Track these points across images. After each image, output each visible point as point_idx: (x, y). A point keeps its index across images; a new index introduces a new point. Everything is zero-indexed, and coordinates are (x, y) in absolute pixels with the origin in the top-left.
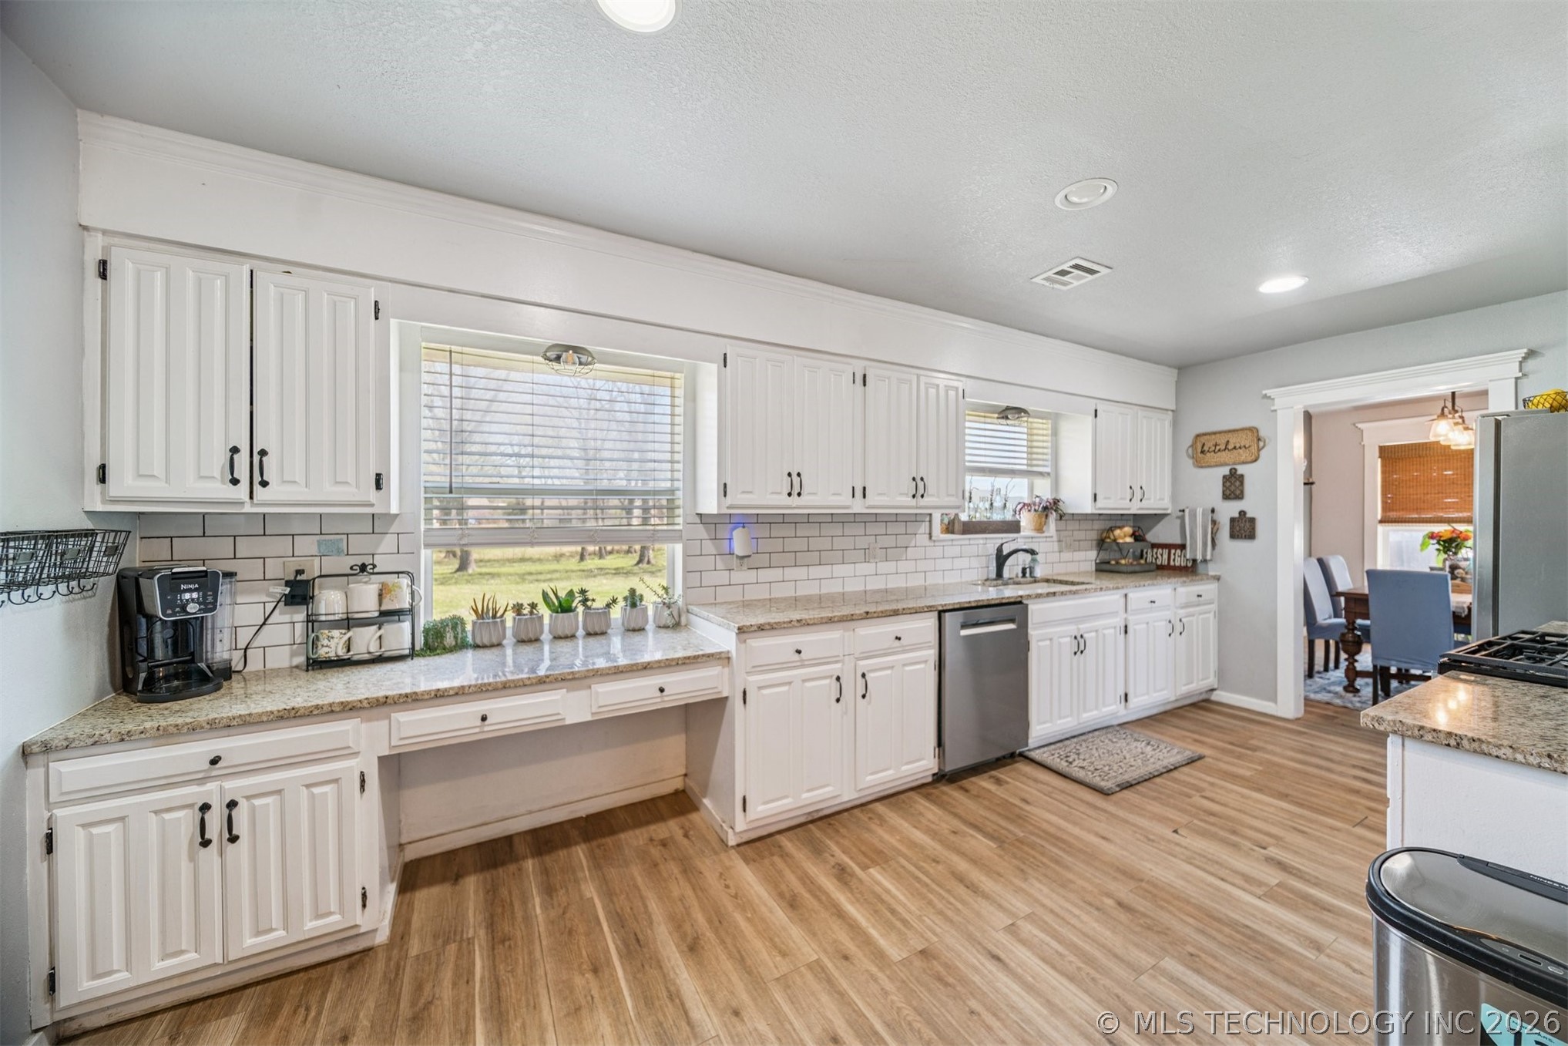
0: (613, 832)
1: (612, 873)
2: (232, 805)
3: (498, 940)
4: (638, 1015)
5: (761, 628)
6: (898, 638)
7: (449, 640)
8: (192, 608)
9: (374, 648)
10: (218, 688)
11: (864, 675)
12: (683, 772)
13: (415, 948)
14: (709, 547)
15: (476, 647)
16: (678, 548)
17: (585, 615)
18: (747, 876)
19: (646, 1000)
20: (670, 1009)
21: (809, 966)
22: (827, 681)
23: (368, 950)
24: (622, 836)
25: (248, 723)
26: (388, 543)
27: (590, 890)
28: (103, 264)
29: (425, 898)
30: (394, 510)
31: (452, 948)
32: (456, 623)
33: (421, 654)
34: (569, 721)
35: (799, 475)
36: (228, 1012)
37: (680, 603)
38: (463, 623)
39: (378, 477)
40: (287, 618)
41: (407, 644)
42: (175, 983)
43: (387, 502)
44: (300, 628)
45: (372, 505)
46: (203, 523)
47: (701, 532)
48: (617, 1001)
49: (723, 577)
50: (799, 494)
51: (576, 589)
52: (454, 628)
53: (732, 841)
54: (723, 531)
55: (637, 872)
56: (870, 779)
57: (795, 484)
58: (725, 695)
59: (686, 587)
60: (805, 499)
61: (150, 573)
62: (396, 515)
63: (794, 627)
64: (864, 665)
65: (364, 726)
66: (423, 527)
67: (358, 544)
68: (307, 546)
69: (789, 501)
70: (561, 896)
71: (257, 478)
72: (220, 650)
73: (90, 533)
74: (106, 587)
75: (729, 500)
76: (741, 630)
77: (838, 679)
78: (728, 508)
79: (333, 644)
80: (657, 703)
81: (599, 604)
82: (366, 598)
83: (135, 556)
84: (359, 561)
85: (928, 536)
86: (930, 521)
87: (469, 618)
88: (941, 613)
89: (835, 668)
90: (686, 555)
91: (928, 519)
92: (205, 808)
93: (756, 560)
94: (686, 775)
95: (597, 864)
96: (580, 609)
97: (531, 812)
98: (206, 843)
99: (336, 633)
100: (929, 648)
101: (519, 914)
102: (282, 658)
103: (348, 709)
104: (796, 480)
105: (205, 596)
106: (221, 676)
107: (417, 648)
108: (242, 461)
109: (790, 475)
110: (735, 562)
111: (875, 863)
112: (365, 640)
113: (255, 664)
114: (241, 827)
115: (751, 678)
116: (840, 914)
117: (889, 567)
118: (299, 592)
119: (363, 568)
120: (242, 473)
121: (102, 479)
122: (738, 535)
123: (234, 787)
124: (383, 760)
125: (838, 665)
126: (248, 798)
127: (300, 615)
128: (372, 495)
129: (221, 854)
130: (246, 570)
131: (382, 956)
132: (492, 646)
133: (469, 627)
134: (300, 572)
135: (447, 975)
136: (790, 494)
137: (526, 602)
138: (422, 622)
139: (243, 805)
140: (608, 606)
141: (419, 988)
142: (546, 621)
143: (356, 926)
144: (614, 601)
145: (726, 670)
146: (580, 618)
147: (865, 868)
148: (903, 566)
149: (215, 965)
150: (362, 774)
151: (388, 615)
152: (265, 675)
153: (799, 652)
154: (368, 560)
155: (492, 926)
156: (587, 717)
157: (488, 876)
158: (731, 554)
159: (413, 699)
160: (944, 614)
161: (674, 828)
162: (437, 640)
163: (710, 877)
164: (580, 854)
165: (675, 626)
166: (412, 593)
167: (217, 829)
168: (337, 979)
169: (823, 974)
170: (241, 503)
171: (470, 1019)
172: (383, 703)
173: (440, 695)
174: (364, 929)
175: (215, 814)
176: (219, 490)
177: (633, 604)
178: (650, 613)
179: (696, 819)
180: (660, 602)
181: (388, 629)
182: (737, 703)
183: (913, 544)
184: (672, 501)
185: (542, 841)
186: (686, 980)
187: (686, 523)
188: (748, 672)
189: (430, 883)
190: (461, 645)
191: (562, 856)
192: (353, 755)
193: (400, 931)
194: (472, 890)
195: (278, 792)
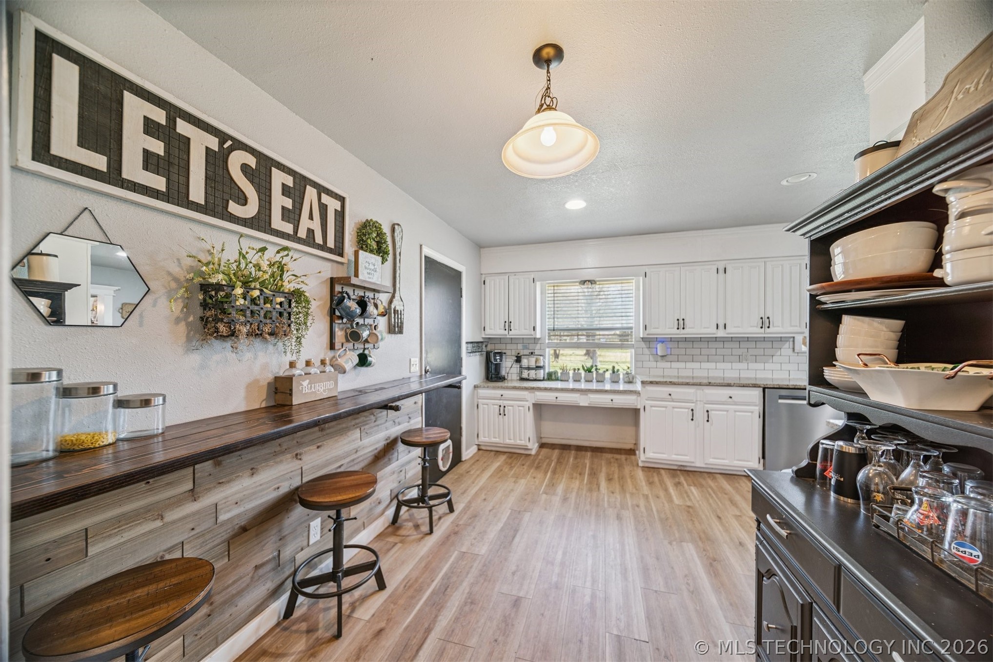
0: (601, 452)
1: (596, 460)
2: (505, 407)
3: (559, 462)
4: (586, 484)
5: (651, 383)
6: (731, 397)
7: (553, 377)
8: (498, 360)
9: (534, 376)
10: (502, 381)
11: (708, 411)
12: (634, 442)
13: (540, 457)
14: (646, 351)
15: (561, 380)
16: (633, 351)
17: (596, 374)
18: (640, 474)
19: (590, 482)
20: (595, 486)
21: (643, 495)
22: (687, 410)
23: (530, 455)
24: (604, 454)
25: (507, 388)
26: (538, 346)
27: (588, 462)
28: (484, 281)
29: (545, 451)
30: (538, 336)
31: (548, 460)
32: (556, 373)
33: (546, 380)
34: (581, 404)
35: (683, 320)
36: (504, 455)
37: (633, 373)
38: (558, 373)
39: (534, 328)
40: (516, 366)
41: (542, 376)
43: (536, 334)
44: (518, 369)
45: (532, 335)
46: (499, 340)
47: (643, 345)
48: (583, 480)
49: (654, 364)
50: (683, 329)
51: (594, 365)
52: (555, 373)
53: (641, 464)
54: (653, 345)
55: (603, 463)
56: (712, 461)
58: (638, 407)
59: (636, 367)
60: (686, 331)
61: (492, 352)
62: (539, 339)
63: (668, 384)
64: (708, 407)
65: (529, 394)
66: (547, 341)
67: (531, 346)
68: (520, 346)
69: (678, 331)
70: (579, 460)
71: (510, 329)
72: (503, 372)
73: (482, 342)
74: (485, 353)
75: (647, 332)
76: (643, 382)
77: (692, 410)
78: (648, 335)
79: (525, 374)
80: (610, 405)
81: (601, 371)
82: (532, 362)
83: (489, 348)
84: (531, 351)
85: (791, 350)
86: (794, 341)
87: (560, 372)
88: (764, 389)
89: (692, 406)
90: (636, 354)
91: (792, 339)
92: (500, 406)
93: (670, 358)
94: (635, 444)
95: (592, 456)
96: (595, 372)
97: (577, 440)
98: (500, 414)
99: (526, 371)
100: (756, 406)
101: (566, 459)
102: (515, 377)
103: (526, 389)
104: (681, 322)
105: (501, 358)
106: (503, 379)
107: (545, 378)
108: (507, 324)
109: (678, 320)
110: (659, 358)
111: (695, 485)
112: (532, 373)
113: (509, 378)
114: (506, 413)
115: (647, 402)
116: (666, 490)
117: (760, 366)
118: (518, 360)
119: (532, 353)
120: (507, 328)
121: (484, 330)
122: (659, 346)
123: (506, 403)
124: (534, 404)
125: (693, 404)
127: (518, 366)
128: (533, 332)
129: (503, 418)
130: (508, 353)
131: (532, 458)
132: (565, 381)
133: (559, 375)
134: (519, 354)
135: (545, 464)
136: (678, 329)
137: (576, 368)
138: (547, 371)
139: (506, 407)
140: (604, 372)
141: (539, 463)
142: (583, 375)
143: (527, 446)
144: (607, 370)
145: (639, 398)
146: (595, 376)
147: (689, 485)
148: (768, 366)
149: (501, 443)
150: (529, 407)
151: (538, 368)
152: (512, 380)
153: (670, 395)
154: (533, 351)
155: (558, 459)
156: (587, 405)
157: (561, 451)
158: (657, 354)
159: (539, 389)
160: (766, 390)
161: (623, 457)
162: (550, 377)
163: (627, 470)
164: (589, 454)
165: (630, 382)
166: (544, 362)
167: (502, 412)
168: (523, 457)
169: (646, 497)
170: (506, 335)
171: (548, 471)
172: (533, 388)
173: (546, 389)
174: (529, 448)
175: (502, 408)
176: (502, 332)
177: (614, 372)
178: (621, 376)
179: (633, 457)
180: (625, 372)
181: (538, 371)
182: (642, 411)
183: (779, 353)
184: (632, 332)
185: (579, 448)
186: (603, 484)
187: (636, 341)
188: (646, 400)
189: (547, 448)
190: (557, 379)
191: (583, 453)
192: (527, 401)
193: (538, 454)
194: (556, 452)
195: (513, 406)
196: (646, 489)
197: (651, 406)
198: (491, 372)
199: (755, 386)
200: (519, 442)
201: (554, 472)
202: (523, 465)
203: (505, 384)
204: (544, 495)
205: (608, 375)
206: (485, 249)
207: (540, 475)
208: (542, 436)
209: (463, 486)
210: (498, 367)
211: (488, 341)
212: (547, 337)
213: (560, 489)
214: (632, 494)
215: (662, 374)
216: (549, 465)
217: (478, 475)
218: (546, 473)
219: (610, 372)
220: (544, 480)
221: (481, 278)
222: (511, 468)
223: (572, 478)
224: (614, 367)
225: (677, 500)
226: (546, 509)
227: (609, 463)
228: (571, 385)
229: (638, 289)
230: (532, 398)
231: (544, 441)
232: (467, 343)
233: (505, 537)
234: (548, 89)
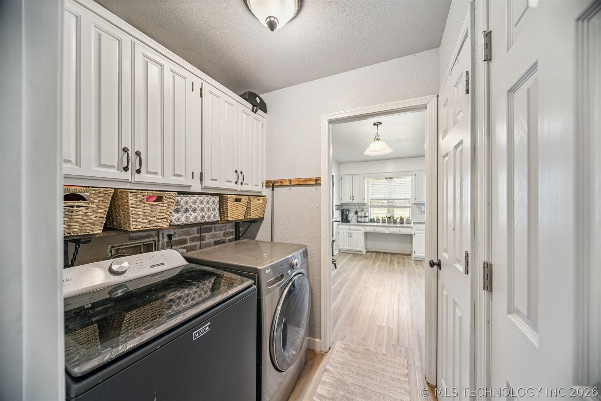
1: (392, 257)
2: (351, 233)
3: (376, 257)
5: (418, 223)
7: (373, 221)
8: (348, 213)
9: (364, 221)
14: (417, 209)
15: (376, 222)
16: (410, 209)
18: (412, 262)
19: (390, 263)
20: (392, 265)
23: (362, 255)
24: (396, 255)
25: (353, 225)
26: (365, 207)
27: (389, 257)
28: (341, 178)
29: (369, 254)
31: (371, 256)
32: (374, 219)
33: (369, 222)
34: (386, 232)
36: (351, 254)
37: (410, 219)
39: (364, 199)
41: (367, 220)
43: (365, 201)
44: (356, 217)
46: (347, 204)
47: (415, 206)
48: (387, 263)
49: (420, 216)
51: (392, 216)
53: (413, 259)
54: (420, 206)
55: (396, 258)
58: (412, 234)
59: (412, 217)
61: (344, 209)
62: (366, 204)
66: (370, 205)
67: (362, 207)
68: (357, 207)
70: (385, 257)
72: (349, 219)
73: (340, 205)
74: (341, 210)
75: (417, 201)
76: (414, 223)
79: (359, 220)
80: (399, 233)
81: (395, 219)
82: (363, 214)
83: (344, 208)
84: (362, 209)
87: (376, 218)
90: (412, 211)
94: (411, 251)
96: (392, 219)
98: (349, 236)
99: (360, 218)
101: (379, 256)
102: (355, 221)
106: (349, 221)
108: (352, 197)
112: (363, 219)
113: (352, 221)
114: (352, 236)
118: (356, 213)
119: (363, 210)
120: (352, 199)
121: (341, 200)
122: (423, 208)
123: (351, 231)
124: (364, 232)
126: (353, 233)
127: (356, 216)
128: (363, 201)
129: (350, 238)
130: (352, 210)
131: (364, 255)
132: (378, 222)
133: (375, 220)
134: (356, 210)
137: (383, 217)
138: (369, 218)
139: (352, 234)
141: (367, 257)
142: (386, 220)
144: (398, 218)
145: (412, 230)
146: (392, 221)
149: (349, 249)
150: (362, 233)
151: (365, 217)
152: (353, 222)
156: (388, 232)
157: (377, 253)
158: (422, 211)
159: (367, 226)
161: (405, 257)
162: (371, 221)
163: (406, 261)
164: (389, 255)
165: (409, 223)
166: (368, 214)
167: (350, 235)
168: (359, 255)
169: (414, 268)
170: (351, 202)
171: (371, 260)
172: (364, 225)
173: (370, 226)
174: (362, 251)
175: (350, 234)
176: (350, 201)
177: (401, 219)
178: (405, 221)
179: (410, 257)
180: (406, 219)
181: (365, 218)
182: (413, 235)
184: (410, 201)
185: (385, 253)
186: (395, 264)
187: (412, 205)
188: (416, 230)
189: (370, 252)
190: (374, 222)
191: (387, 255)
192: (361, 231)
193: (366, 254)
194: (374, 254)
195: (355, 233)
196: (414, 266)
197: (418, 233)
198: (344, 218)
200: (357, 249)
201: (374, 260)
202: (360, 257)
203: (351, 223)
204: (371, 266)
205: (398, 220)
206: (342, 164)
207: (368, 261)
208: (367, 248)
210: (347, 216)
211: (342, 205)
212: (370, 203)
213: (377, 265)
214: (408, 267)
216: (372, 258)
218: (370, 260)
219: (400, 219)
220: (370, 262)
222: (355, 258)
223: (382, 262)
224: (401, 217)
226: (372, 269)
227: (398, 258)
228: (381, 224)
229: (412, 181)
230: (363, 229)
231: (368, 250)
232: (336, 205)
234: (378, 133)
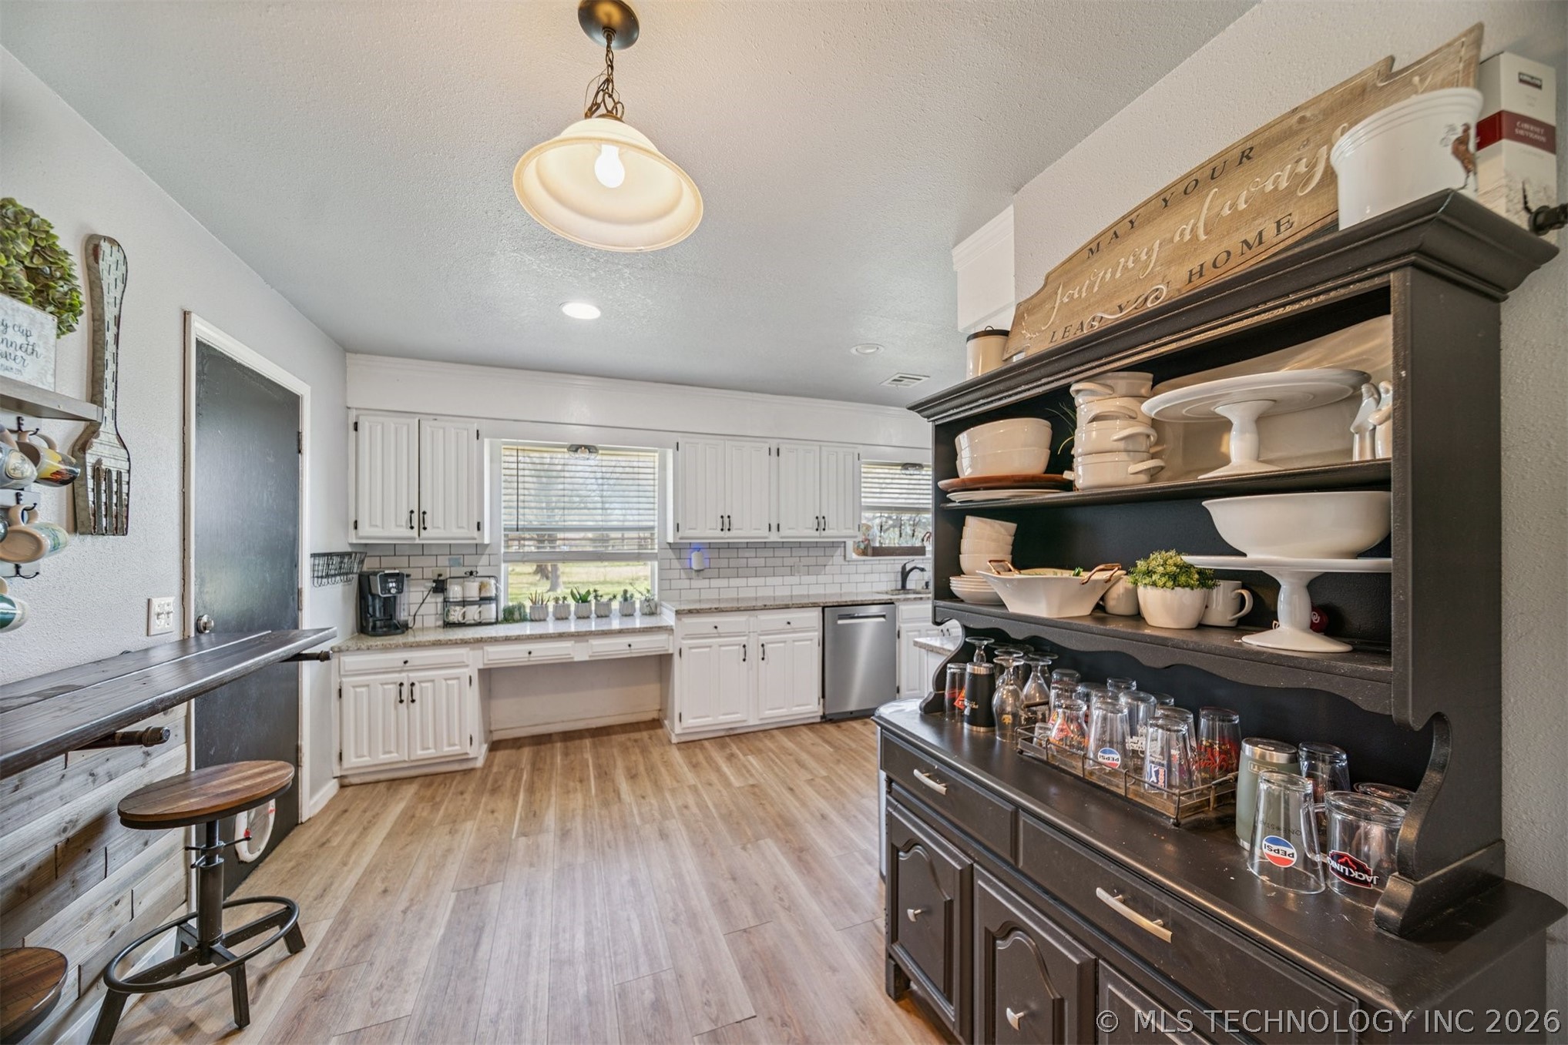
0: (608, 734)
1: (602, 750)
2: (413, 684)
3: (536, 768)
4: (597, 796)
5: (690, 612)
6: (789, 623)
7: (517, 616)
8: (393, 591)
9: (477, 617)
10: (403, 632)
11: (763, 645)
12: (658, 708)
13: (495, 769)
14: (676, 564)
15: (532, 620)
16: (656, 564)
17: (596, 604)
18: (677, 756)
19: (601, 790)
20: (612, 794)
21: (689, 787)
22: (737, 647)
23: (472, 770)
24: (614, 737)
25: (420, 646)
26: (484, 560)
27: (589, 756)
28: (356, 425)
29: (501, 755)
30: (487, 541)
31: (513, 771)
32: (521, 606)
33: (500, 623)
34: (577, 659)
35: (729, 517)
36: (410, 783)
37: (656, 598)
38: (524, 607)
39: (479, 524)
40: (433, 600)
41: (494, 615)
42: (388, 767)
43: (483, 537)
44: (440, 606)
45: (475, 539)
46: (393, 549)
47: (670, 554)
48: (589, 790)
49: (686, 583)
50: (729, 530)
51: (591, 590)
52: (520, 608)
53: (674, 740)
54: (685, 554)
55: (615, 751)
56: (768, 713)
57: (726, 523)
58: (670, 652)
59: (661, 590)
60: (733, 533)
61: (375, 574)
62: (488, 544)
63: (713, 612)
64: (763, 639)
65: (471, 653)
66: (503, 550)
67: (468, 560)
68: (443, 561)
69: (722, 534)
70: (572, 757)
71: (422, 526)
72: (402, 616)
73: (349, 554)
74: (356, 577)
75: (680, 534)
76: (678, 613)
77: (744, 646)
78: (681, 538)
79: (456, 614)
80: (626, 653)
81: (605, 599)
82: (472, 590)
83: (369, 565)
84: (469, 569)
85: (842, 557)
86: (845, 547)
87: (528, 604)
88: (824, 608)
89: (743, 640)
90: (661, 569)
91: (843, 545)
92: (401, 684)
93: (707, 573)
94: (660, 710)
95: (594, 746)
96: (593, 602)
98: (401, 701)
99: (458, 608)
100: (815, 631)
101: (548, 762)
102: (431, 621)
103: (464, 643)
104: (726, 520)
105: (398, 585)
106: (404, 628)
107: (500, 619)
108: (415, 516)
109: (722, 517)
110: (694, 574)
111: (753, 753)
112: (473, 613)
113: (418, 624)
114: (416, 696)
115: (685, 642)
116: (718, 770)
117: (812, 579)
118: (440, 586)
119: (471, 573)
120: (415, 524)
121: (356, 527)
122: (694, 556)
123: (414, 676)
124: (480, 670)
125: (745, 638)
126: (420, 682)
127: (440, 599)
128: (476, 533)
129: (408, 707)
130: (415, 573)
131: (479, 774)
132: (540, 620)
133: (528, 611)
134: (440, 575)
135: (509, 779)
136: (722, 530)
137: (561, 597)
138: (502, 606)
139: (417, 685)
140: (610, 600)
141: (496, 781)
142: (573, 609)
143: (467, 754)
144: (615, 597)
145: (671, 637)
146: (593, 608)
147: (745, 755)
148: (822, 578)
149: (405, 761)
150: (470, 677)
151: (484, 600)
152: (423, 629)
153: (716, 627)
154: (474, 569)
155: (534, 764)
156: (586, 658)
157: (535, 748)
158: (691, 568)
159: (494, 640)
160: (826, 609)
161: (645, 735)
162: (510, 616)
163: (655, 754)
164: (587, 742)
165: (652, 614)
166: (497, 588)
167: (406, 695)
168: (458, 777)
169: (694, 789)
170: (414, 539)
171: (518, 791)
172: (480, 641)
173: (507, 639)
174: (471, 756)
176: (405, 532)
177: (626, 599)
178: (638, 605)
179: (659, 731)
180: (643, 598)
181: (484, 607)
182: (676, 657)
183: (830, 563)
184: (652, 534)
185: (568, 736)
186: (624, 786)
187: (660, 548)
188: (683, 638)
189: (505, 748)
190: (523, 619)
191: (577, 742)
192: (467, 666)
193: (489, 764)
194: (526, 753)
195: (433, 681)
196: (690, 777)
197: (690, 648)
198: (374, 615)
199: (815, 605)
200: (447, 750)
201: (531, 790)
202: (462, 793)
203: (410, 638)
204: (523, 839)
205: (615, 605)
206: (358, 356)
207: (502, 804)
208: (493, 728)
209: (316, 879)
210: (390, 605)
211: (362, 551)
212: (503, 543)
213: (550, 818)
214: (673, 791)
215: (698, 598)
216: (518, 779)
217: (354, 844)
218: (515, 796)
219: (619, 598)
220: (515, 812)
221: (347, 416)
222: (436, 807)
223: (568, 792)
224: (625, 592)
225: (736, 782)
226: (532, 865)
227: (625, 750)
228: (551, 627)
229: (663, 467)
230: (474, 660)
231: (496, 737)
232: (314, 556)
233: (455, 952)
234: (609, 81)
